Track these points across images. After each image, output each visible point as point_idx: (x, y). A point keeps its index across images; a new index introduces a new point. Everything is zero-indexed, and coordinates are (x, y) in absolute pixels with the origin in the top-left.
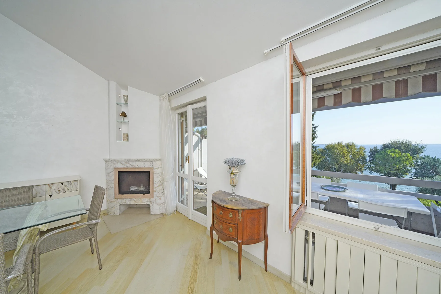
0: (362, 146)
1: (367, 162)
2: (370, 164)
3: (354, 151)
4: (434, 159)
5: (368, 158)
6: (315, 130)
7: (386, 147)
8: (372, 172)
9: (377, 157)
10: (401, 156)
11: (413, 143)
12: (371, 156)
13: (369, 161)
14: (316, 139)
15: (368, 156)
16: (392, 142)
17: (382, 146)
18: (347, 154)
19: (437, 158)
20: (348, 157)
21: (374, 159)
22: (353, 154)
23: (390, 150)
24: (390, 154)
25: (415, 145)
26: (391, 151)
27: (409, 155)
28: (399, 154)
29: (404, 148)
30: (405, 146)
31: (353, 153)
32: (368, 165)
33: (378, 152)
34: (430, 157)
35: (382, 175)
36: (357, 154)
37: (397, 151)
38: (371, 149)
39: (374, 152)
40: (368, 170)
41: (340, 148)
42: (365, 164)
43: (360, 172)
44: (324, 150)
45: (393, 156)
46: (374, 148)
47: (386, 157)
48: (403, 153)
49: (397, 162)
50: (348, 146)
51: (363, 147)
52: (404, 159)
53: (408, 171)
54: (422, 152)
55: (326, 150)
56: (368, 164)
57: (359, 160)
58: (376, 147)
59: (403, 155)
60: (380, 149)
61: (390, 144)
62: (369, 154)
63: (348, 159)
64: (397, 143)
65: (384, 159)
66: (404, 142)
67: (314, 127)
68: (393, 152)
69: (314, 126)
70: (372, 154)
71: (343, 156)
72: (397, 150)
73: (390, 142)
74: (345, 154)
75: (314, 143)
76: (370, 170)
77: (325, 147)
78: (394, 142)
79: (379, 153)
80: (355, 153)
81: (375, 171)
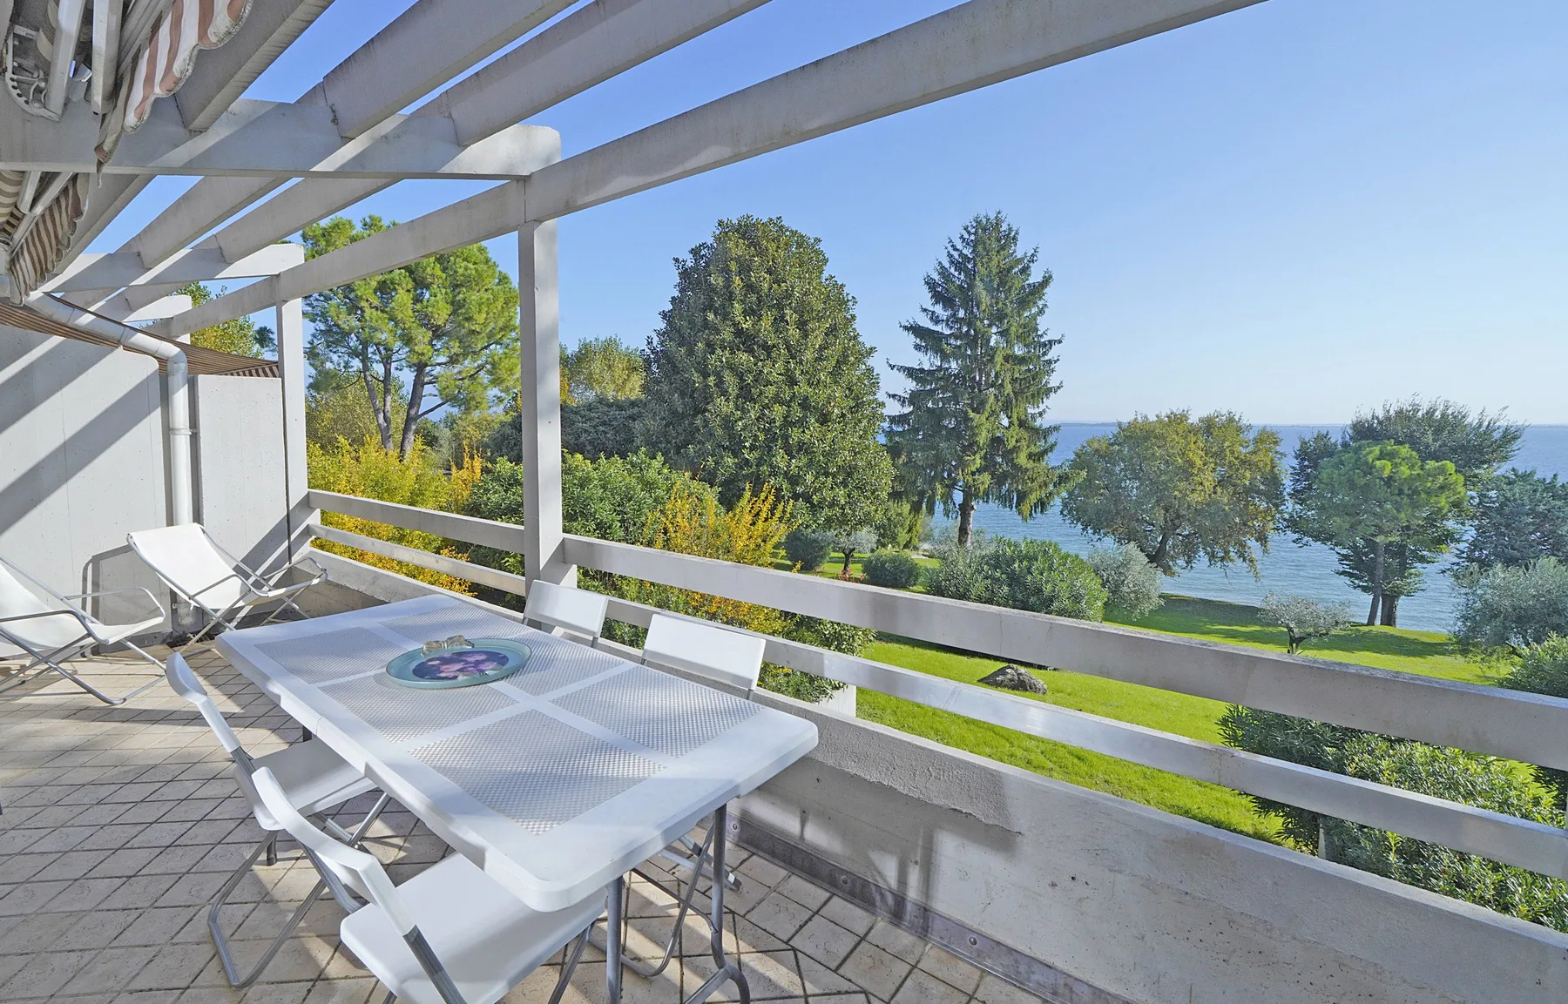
0: (1268, 429)
1: (1287, 497)
2: (1297, 506)
3: (1232, 452)
6: (1045, 354)
8: (1306, 539)
9: (1324, 476)
10: (1418, 474)
11: (1472, 419)
12: (1300, 474)
13: (1295, 494)
14: (1051, 395)
16: (1388, 411)
17: (1350, 432)
20: (1209, 479)
22: (1230, 463)
23: (1377, 450)
24: (1378, 462)
25: (1480, 426)
26: (1381, 452)
27: (1450, 466)
28: (1412, 467)
29: (1434, 440)
30: (1438, 432)
31: (1229, 457)
32: (1290, 510)
33: (1331, 455)
35: (1344, 552)
36: (1243, 462)
37: (1405, 450)
40: (1289, 533)
41: (1174, 436)
43: (1257, 541)
44: (1112, 445)
45: (1386, 474)
47: (1359, 477)
48: (1428, 462)
49: (1402, 499)
50: (1208, 426)
52: (1429, 484)
53: (1448, 537)
54: (1505, 458)
55: (1119, 445)
56: (1290, 506)
57: (1251, 490)
58: (1325, 433)
59: (1427, 467)
61: (1380, 423)
62: (1295, 463)
63: (1206, 484)
64: (1410, 419)
65: (1352, 485)
66: (1438, 414)
68: (1390, 456)
71: (1187, 471)
72: (1407, 445)
73: (1381, 414)
74: (1192, 465)
75: (1041, 414)
77: (1115, 432)
78: (1400, 413)
79: (1335, 459)
80: (1237, 459)
81: (1316, 538)
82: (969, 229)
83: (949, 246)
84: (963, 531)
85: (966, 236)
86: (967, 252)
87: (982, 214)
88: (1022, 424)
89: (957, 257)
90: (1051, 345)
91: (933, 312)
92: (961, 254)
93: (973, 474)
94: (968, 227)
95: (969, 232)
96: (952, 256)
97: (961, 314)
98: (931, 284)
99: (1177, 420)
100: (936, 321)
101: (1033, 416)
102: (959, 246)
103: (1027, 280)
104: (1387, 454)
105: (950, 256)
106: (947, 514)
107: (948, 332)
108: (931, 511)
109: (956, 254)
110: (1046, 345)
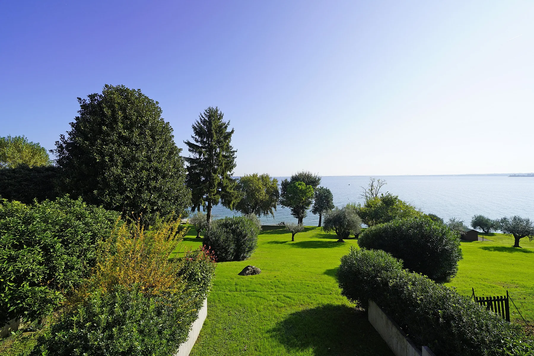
1: (280, 196)
2: (282, 198)
3: (268, 184)
4: (326, 190)
5: (280, 192)
6: (233, 155)
7: (295, 179)
8: (284, 206)
9: (288, 190)
10: (306, 188)
11: (313, 175)
12: (282, 190)
13: (282, 195)
14: (234, 168)
15: (280, 189)
18: (263, 188)
19: (327, 189)
21: (285, 192)
22: (268, 187)
24: (298, 186)
25: (314, 177)
27: (311, 186)
28: (304, 187)
29: (307, 180)
30: (307, 178)
33: (288, 184)
34: (324, 188)
36: (271, 187)
38: (282, 182)
39: (285, 184)
41: (255, 180)
42: (278, 198)
43: (274, 208)
45: (300, 189)
46: (285, 181)
47: (295, 190)
48: (307, 185)
49: (303, 195)
50: (262, 178)
51: (276, 179)
52: (307, 191)
54: (319, 184)
55: (241, 183)
57: (273, 195)
60: (290, 182)
61: (297, 176)
62: (281, 187)
64: (302, 175)
65: (294, 192)
66: (307, 174)
67: (231, 151)
69: (231, 149)
70: (283, 187)
71: (259, 190)
72: (303, 182)
74: (260, 188)
75: (232, 175)
76: (282, 205)
77: (240, 180)
78: (300, 174)
79: (290, 186)
82: (207, 111)
83: (200, 116)
84: (208, 216)
85: (206, 113)
86: (207, 119)
87: (211, 107)
88: (227, 178)
89: (203, 120)
90: (234, 152)
91: (196, 138)
92: (205, 119)
93: (214, 195)
94: (207, 110)
95: (207, 112)
96: (201, 119)
97: (205, 140)
98: (194, 128)
99: (254, 176)
100: (197, 141)
101: (229, 175)
102: (204, 116)
103: (226, 131)
104: (300, 184)
105: (200, 119)
106: (204, 210)
107: (201, 145)
108: (199, 210)
109: (203, 119)
110: (232, 152)
